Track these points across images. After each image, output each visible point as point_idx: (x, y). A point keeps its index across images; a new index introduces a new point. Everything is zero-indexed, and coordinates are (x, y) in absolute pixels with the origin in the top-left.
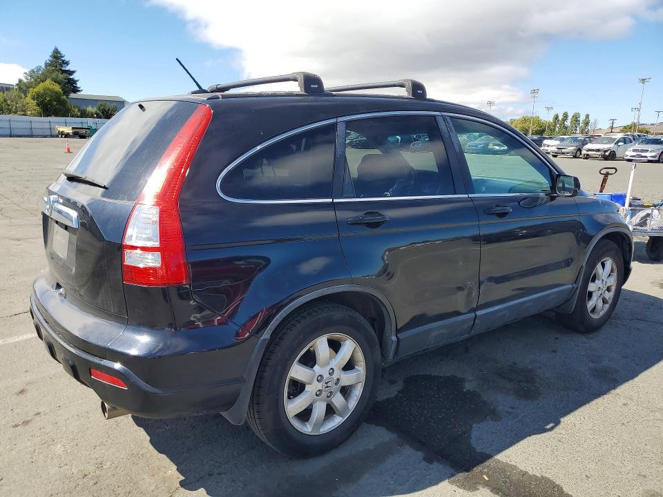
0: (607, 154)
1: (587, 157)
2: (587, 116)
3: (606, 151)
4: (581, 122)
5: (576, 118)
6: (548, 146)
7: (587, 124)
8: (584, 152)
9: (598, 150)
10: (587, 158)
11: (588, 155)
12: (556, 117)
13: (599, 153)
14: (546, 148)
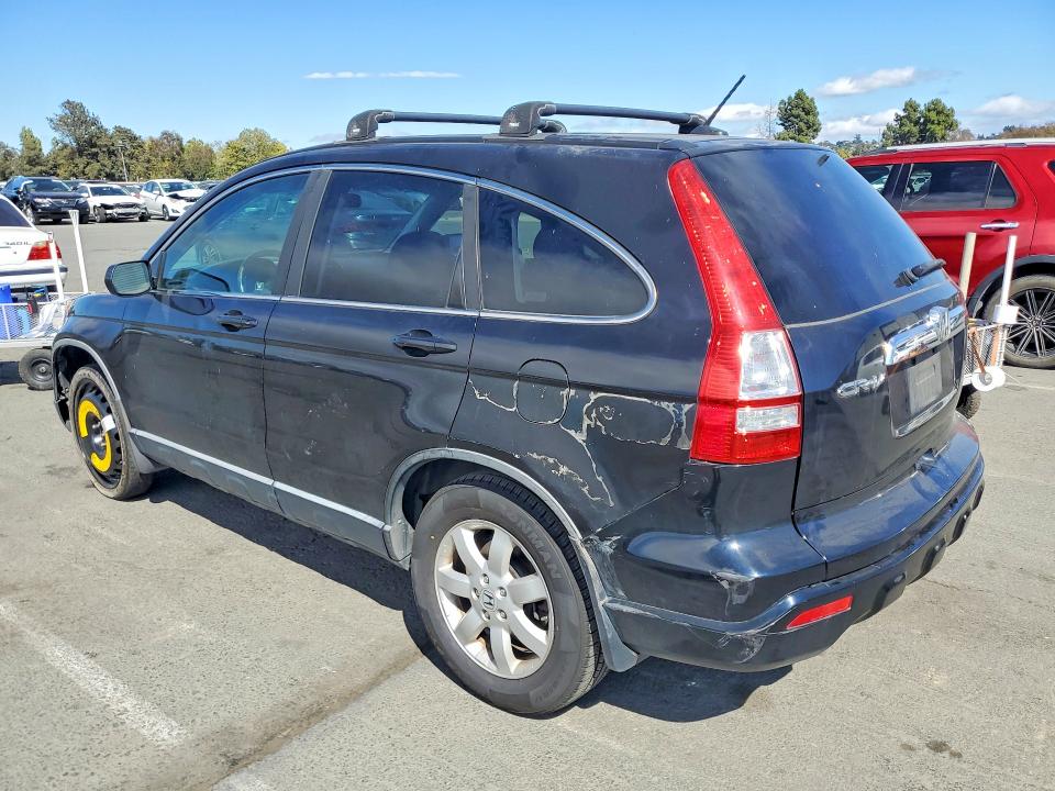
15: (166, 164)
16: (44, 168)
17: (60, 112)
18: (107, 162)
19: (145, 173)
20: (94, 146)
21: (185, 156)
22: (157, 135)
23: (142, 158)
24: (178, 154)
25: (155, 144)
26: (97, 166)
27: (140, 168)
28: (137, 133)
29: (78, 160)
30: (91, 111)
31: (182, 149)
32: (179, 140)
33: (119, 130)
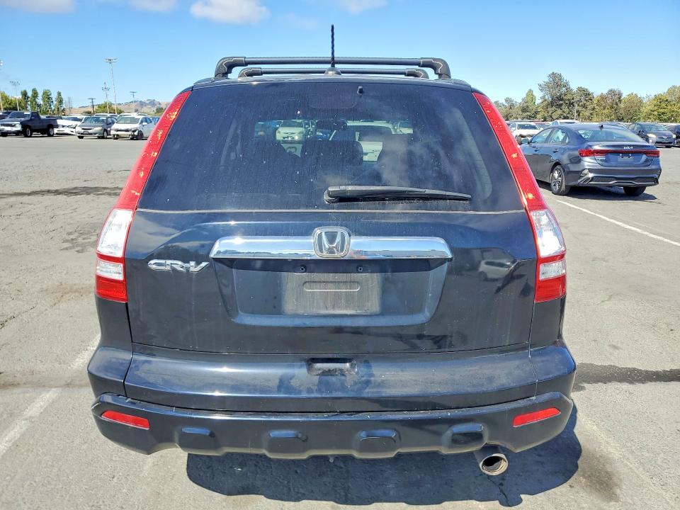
0: (136, 133)
1: (117, 137)
2: (59, 94)
3: (134, 131)
4: (54, 99)
5: (47, 96)
6: (63, 126)
7: (61, 102)
8: (113, 132)
9: (127, 131)
10: (117, 139)
11: (118, 135)
12: (25, 94)
13: (129, 133)
14: (61, 129)
15: (606, 111)
16: (529, 114)
17: (547, 80)
18: (566, 110)
19: (589, 117)
20: (562, 100)
21: (622, 105)
22: (605, 91)
23: (589, 107)
24: (617, 104)
25: (603, 98)
26: (559, 112)
27: (587, 114)
28: (591, 91)
29: (549, 109)
30: (565, 79)
31: (620, 101)
32: (620, 95)
33: (580, 89)
